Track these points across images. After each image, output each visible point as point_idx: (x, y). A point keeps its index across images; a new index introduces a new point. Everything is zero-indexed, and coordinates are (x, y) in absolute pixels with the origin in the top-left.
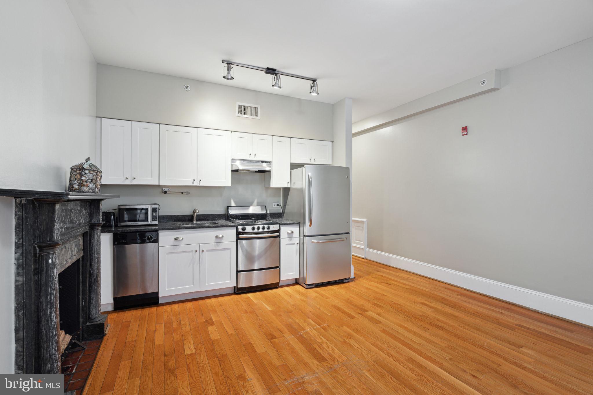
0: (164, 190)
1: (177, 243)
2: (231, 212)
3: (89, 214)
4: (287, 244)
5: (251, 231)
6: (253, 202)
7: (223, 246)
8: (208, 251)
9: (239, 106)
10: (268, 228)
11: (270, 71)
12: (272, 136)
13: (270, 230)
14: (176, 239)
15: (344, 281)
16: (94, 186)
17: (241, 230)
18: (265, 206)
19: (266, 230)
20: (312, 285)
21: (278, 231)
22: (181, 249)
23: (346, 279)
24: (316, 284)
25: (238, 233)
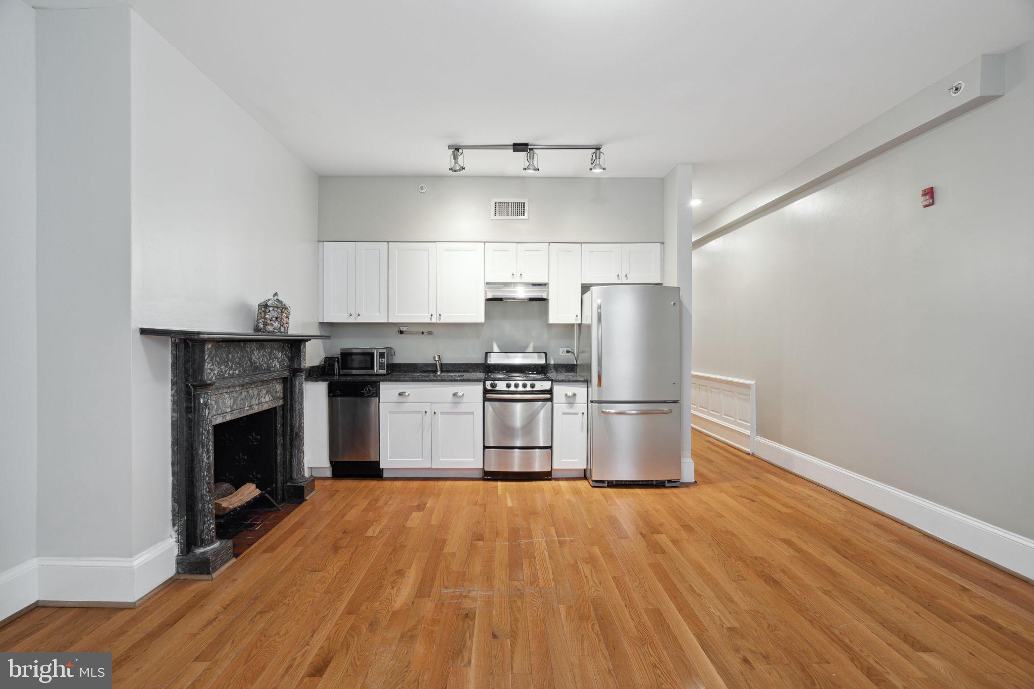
0: (401, 330)
1: (401, 399)
2: (490, 361)
3: (288, 357)
4: (564, 414)
5: (505, 389)
6: (527, 347)
7: (463, 408)
8: (442, 413)
9: (496, 203)
10: (533, 386)
11: (519, 147)
12: (549, 243)
13: (536, 389)
14: (400, 394)
15: (667, 485)
16: (279, 325)
17: (489, 387)
18: (546, 353)
19: (528, 388)
20: (603, 482)
21: (550, 392)
22: (406, 407)
23: (670, 481)
24: (609, 482)
25: (486, 391)
